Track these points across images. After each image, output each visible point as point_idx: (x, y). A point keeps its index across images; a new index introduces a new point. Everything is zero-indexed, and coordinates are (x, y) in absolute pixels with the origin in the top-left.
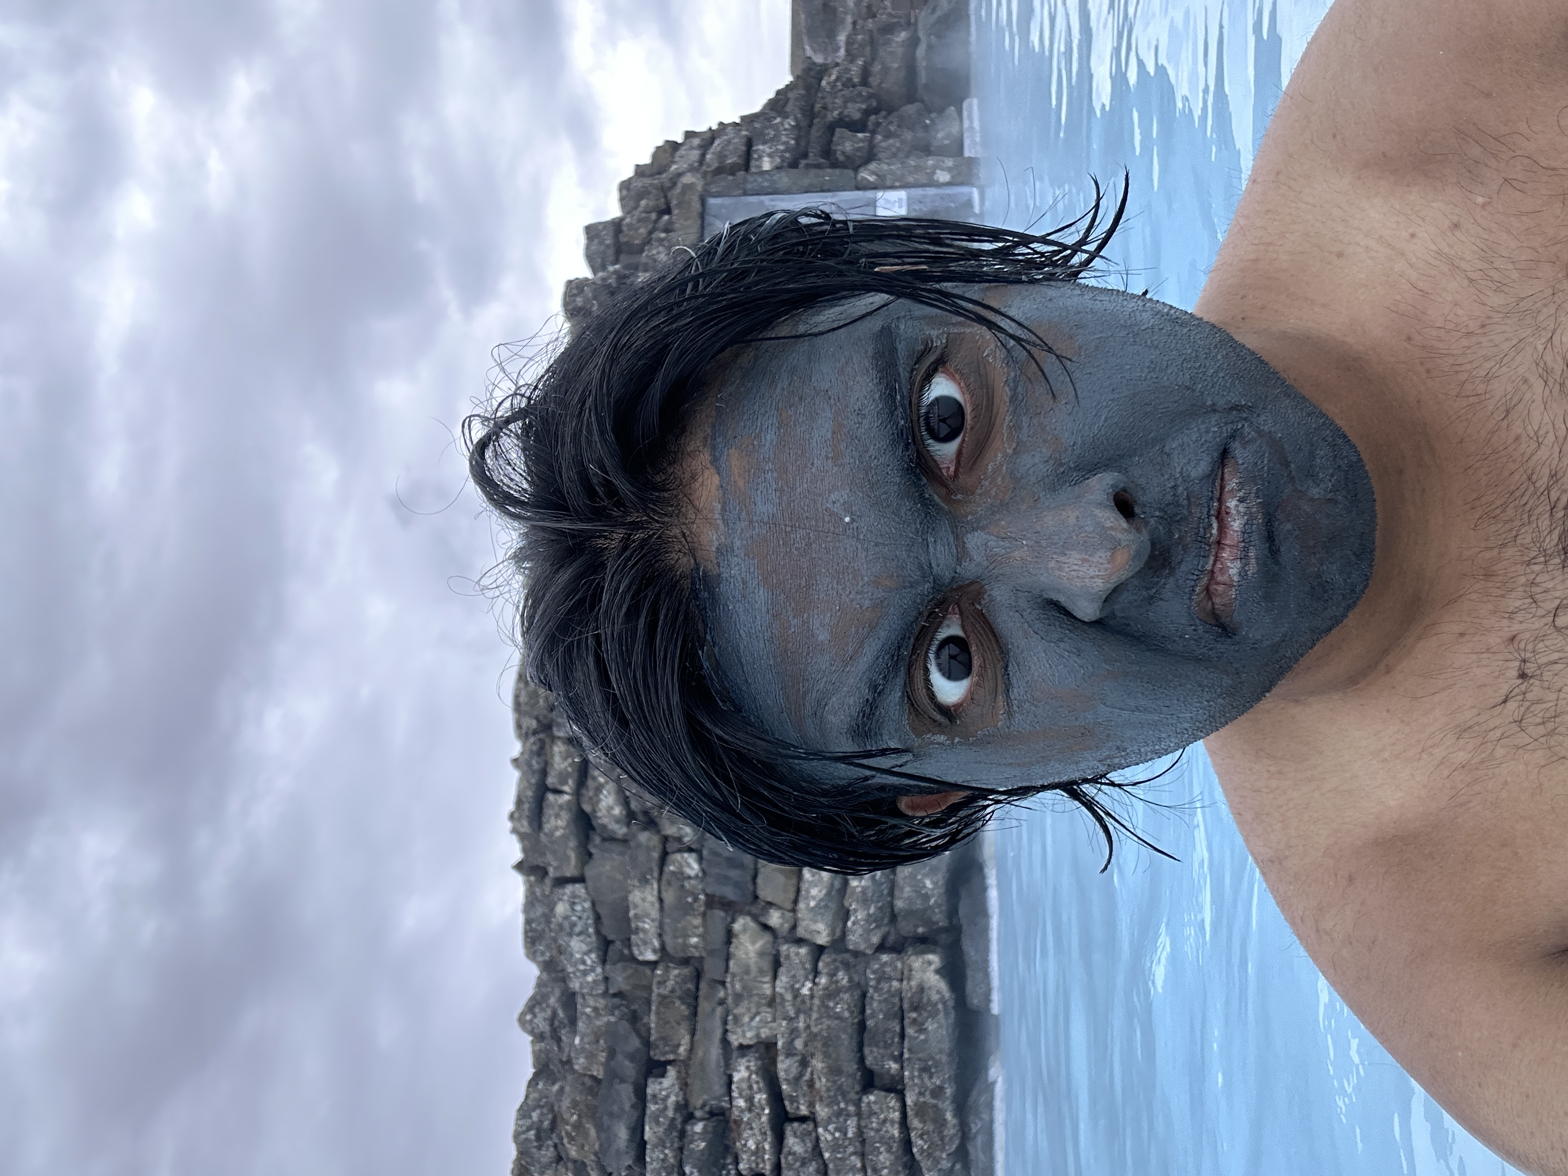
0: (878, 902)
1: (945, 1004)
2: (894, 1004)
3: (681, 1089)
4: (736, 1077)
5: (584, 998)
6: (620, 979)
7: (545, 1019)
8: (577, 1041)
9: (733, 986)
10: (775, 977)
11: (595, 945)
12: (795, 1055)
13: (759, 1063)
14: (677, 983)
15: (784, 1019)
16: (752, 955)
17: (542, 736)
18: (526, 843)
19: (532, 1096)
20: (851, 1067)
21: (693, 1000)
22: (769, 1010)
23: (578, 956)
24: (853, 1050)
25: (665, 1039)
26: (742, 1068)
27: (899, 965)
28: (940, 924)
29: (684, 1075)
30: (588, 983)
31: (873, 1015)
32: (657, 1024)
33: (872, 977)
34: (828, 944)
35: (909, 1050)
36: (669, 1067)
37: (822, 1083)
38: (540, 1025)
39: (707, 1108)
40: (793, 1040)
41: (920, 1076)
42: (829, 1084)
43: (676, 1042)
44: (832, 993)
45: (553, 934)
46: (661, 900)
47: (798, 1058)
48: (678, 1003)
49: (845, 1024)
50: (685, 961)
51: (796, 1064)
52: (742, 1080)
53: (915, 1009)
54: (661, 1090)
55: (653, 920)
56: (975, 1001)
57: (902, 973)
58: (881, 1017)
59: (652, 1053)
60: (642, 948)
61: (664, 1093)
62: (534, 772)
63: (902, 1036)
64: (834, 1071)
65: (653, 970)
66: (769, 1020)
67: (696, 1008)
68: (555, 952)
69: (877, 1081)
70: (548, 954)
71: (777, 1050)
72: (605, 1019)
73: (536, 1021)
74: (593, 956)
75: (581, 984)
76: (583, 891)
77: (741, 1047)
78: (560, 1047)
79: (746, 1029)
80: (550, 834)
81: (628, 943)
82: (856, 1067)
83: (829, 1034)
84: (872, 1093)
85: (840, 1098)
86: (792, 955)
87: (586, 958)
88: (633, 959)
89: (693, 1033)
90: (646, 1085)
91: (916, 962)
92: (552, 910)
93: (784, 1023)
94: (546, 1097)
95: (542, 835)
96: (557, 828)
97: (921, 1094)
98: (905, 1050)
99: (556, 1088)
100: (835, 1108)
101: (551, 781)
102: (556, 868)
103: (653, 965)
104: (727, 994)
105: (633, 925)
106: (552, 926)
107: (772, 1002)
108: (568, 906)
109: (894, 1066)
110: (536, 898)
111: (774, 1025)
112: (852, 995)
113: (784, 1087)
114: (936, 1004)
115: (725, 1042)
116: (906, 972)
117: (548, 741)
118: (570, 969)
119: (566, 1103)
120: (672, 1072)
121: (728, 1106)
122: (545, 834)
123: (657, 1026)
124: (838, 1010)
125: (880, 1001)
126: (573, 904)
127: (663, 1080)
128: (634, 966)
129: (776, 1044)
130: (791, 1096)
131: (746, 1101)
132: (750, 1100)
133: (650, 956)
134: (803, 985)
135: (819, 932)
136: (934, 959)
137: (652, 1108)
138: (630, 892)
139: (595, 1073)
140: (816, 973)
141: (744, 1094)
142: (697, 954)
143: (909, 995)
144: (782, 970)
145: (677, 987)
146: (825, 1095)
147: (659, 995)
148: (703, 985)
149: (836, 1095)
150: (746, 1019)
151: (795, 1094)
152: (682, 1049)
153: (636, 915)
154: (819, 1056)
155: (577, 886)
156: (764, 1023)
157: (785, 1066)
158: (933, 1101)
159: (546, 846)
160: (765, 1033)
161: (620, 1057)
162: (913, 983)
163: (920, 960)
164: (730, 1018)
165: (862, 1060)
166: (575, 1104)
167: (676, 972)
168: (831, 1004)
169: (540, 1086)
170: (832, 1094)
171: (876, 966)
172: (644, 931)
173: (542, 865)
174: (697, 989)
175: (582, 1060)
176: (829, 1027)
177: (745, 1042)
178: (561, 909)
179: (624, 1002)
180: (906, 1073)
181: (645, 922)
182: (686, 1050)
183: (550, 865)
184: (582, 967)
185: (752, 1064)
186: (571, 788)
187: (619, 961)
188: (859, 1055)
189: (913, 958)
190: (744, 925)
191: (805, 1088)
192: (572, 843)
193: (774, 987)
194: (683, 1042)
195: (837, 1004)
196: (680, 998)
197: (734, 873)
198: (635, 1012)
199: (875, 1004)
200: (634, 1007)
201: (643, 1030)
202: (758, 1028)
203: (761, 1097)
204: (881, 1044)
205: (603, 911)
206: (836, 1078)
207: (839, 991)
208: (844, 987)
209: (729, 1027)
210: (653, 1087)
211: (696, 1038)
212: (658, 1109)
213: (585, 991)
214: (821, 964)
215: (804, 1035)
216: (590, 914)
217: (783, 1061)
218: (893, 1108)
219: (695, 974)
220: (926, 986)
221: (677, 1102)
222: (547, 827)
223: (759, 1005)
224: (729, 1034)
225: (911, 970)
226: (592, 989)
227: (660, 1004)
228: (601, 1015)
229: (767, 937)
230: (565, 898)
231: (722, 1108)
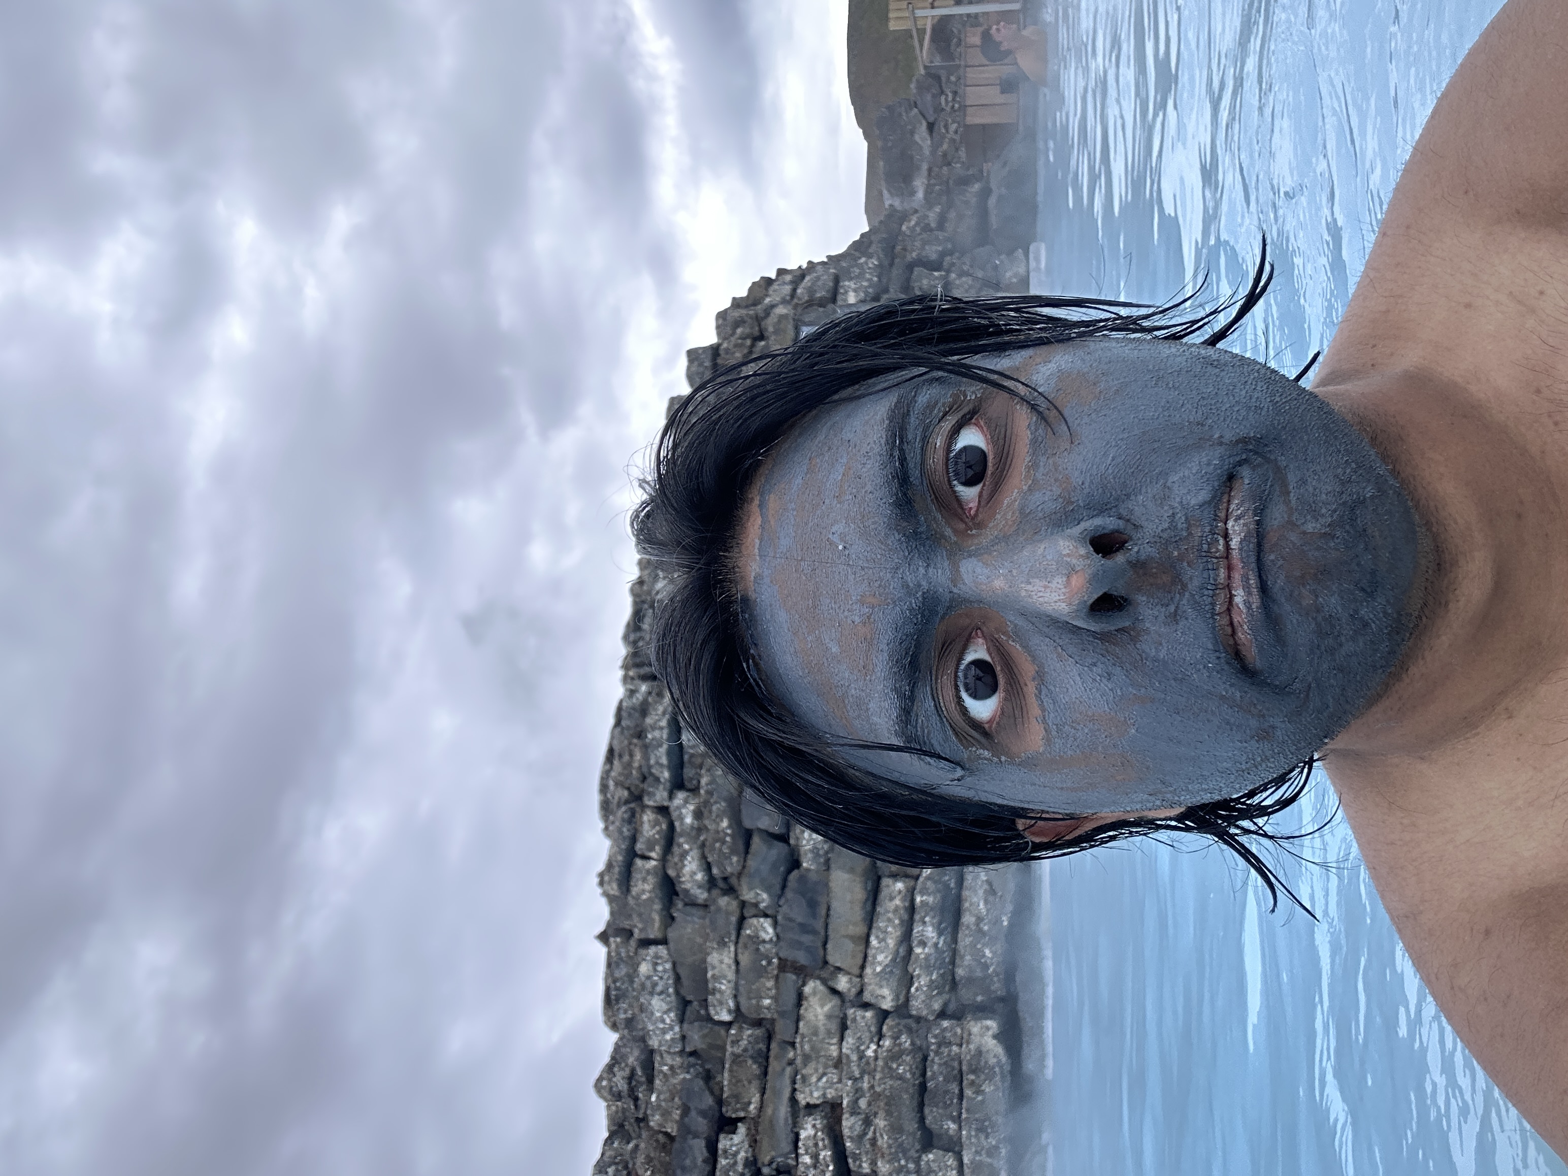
0: (940, 969)
1: (1001, 1067)
2: (953, 1069)
3: (750, 1146)
4: (803, 1135)
5: (662, 1057)
6: (696, 1037)
7: (623, 1078)
8: (653, 1098)
9: (802, 1047)
10: (842, 1039)
11: (674, 1004)
12: (859, 1113)
13: (825, 1121)
14: (750, 1042)
15: (850, 1079)
16: (821, 1017)
17: (632, 805)
18: (614, 905)
19: (608, 1154)
20: (911, 1125)
21: (763, 1059)
22: (834, 1071)
23: (658, 1014)
24: (913, 1109)
25: (737, 1097)
26: (809, 1126)
27: (959, 1031)
28: (999, 993)
29: (753, 1132)
30: (667, 1041)
31: (934, 1077)
32: (730, 1081)
33: (933, 1041)
34: (892, 1010)
35: (968, 1110)
36: (739, 1124)
37: (883, 1141)
38: (619, 1085)
39: (774, 1166)
40: (858, 1099)
41: (976, 1136)
42: (891, 1142)
43: (746, 1100)
44: (895, 1055)
45: (635, 993)
46: (737, 963)
47: (863, 1116)
48: (750, 1062)
49: (905, 1085)
50: (758, 1023)
51: (860, 1123)
52: (808, 1138)
53: (973, 1072)
54: (732, 1146)
55: (729, 982)
56: (1030, 1066)
57: (962, 1038)
58: (941, 1079)
59: (724, 1110)
60: (718, 1008)
61: (734, 1149)
62: (624, 838)
63: (961, 1096)
64: (895, 1129)
65: (727, 1031)
66: (835, 1080)
67: (766, 1067)
68: (636, 1011)
69: (935, 1141)
70: (630, 1012)
71: (842, 1109)
72: (682, 1076)
73: (614, 1079)
74: (672, 1015)
75: (660, 1042)
76: (665, 952)
77: (808, 1106)
78: (636, 1106)
79: (814, 1089)
80: (637, 898)
81: (705, 1003)
82: (916, 1126)
83: (891, 1093)
84: (930, 1152)
85: (900, 1155)
86: (858, 1018)
87: (665, 1016)
88: (709, 1019)
89: (763, 1094)
90: (717, 1141)
91: (975, 1028)
92: (636, 970)
93: (850, 1083)
94: (621, 1155)
95: (630, 898)
96: (643, 891)
97: (977, 1153)
98: (963, 1111)
99: (631, 1145)
100: (896, 1164)
101: (640, 847)
102: (641, 930)
103: (729, 1024)
104: (795, 1055)
105: (710, 986)
106: (635, 986)
107: (839, 1063)
108: (651, 968)
109: (953, 1126)
110: (621, 959)
111: (839, 1086)
112: (914, 1057)
113: (848, 1144)
114: (993, 1068)
115: (793, 1101)
116: (965, 1036)
117: (638, 809)
118: (651, 1027)
119: (641, 1159)
120: (742, 1129)
121: (794, 1163)
122: (633, 897)
123: (729, 1085)
124: (900, 1071)
125: (940, 1065)
126: (656, 964)
127: (734, 1136)
128: (710, 1025)
129: (842, 1103)
130: (854, 1153)
131: (811, 1157)
132: (815, 1157)
133: (725, 1017)
134: (868, 1047)
135: (884, 997)
136: (992, 1024)
137: (723, 1162)
138: (708, 954)
139: (669, 1130)
140: (881, 1036)
141: (810, 1151)
142: (769, 1016)
143: (968, 1057)
144: (848, 1032)
145: (750, 1047)
146: (887, 1152)
147: (733, 1054)
148: (773, 1045)
149: (896, 1152)
150: (814, 1079)
151: (858, 1152)
152: (752, 1107)
153: (713, 976)
154: (881, 1114)
155: (660, 947)
156: (831, 1084)
157: (849, 1124)
158: (989, 1160)
159: (632, 909)
160: (831, 1094)
161: (693, 1113)
162: (972, 1047)
163: (979, 1025)
164: (799, 1077)
165: (922, 1119)
166: (649, 1160)
167: (749, 1032)
168: (895, 1066)
169: (616, 1145)
170: (893, 1150)
171: (937, 1031)
172: (720, 991)
173: (628, 927)
174: (768, 1049)
175: (657, 1117)
176: (891, 1087)
177: (813, 1101)
178: (644, 968)
179: (699, 1062)
180: (964, 1133)
181: (722, 983)
182: (755, 1108)
183: (635, 926)
184: (661, 1026)
185: (818, 1122)
186: (658, 854)
187: (695, 1021)
188: (919, 1115)
189: (972, 1023)
190: (815, 988)
191: (868, 1146)
192: (657, 906)
193: (841, 1049)
194: (753, 1100)
195: (899, 1065)
196: (752, 1057)
197: (806, 939)
198: (708, 1072)
199: (936, 1067)
200: (708, 1066)
201: (716, 1089)
202: (825, 1088)
203: (826, 1154)
204: (941, 1104)
205: (683, 972)
206: (898, 1136)
207: (902, 1053)
208: (907, 1049)
209: (797, 1086)
210: (724, 1143)
211: (766, 1096)
212: (728, 1164)
213: (663, 1048)
214: (885, 1028)
215: (868, 1095)
216: (670, 974)
217: (847, 1119)
218: (950, 1166)
219: (766, 1035)
220: (984, 1049)
221: (747, 1159)
222: (634, 891)
223: (826, 1066)
224: (798, 1093)
225: (970, 1034)
226: (670, 1047)
227: (733, 1062)
228: (677, 1074)
229: (836, 1001)
230: (648, 958)
231: (788, 1165)
